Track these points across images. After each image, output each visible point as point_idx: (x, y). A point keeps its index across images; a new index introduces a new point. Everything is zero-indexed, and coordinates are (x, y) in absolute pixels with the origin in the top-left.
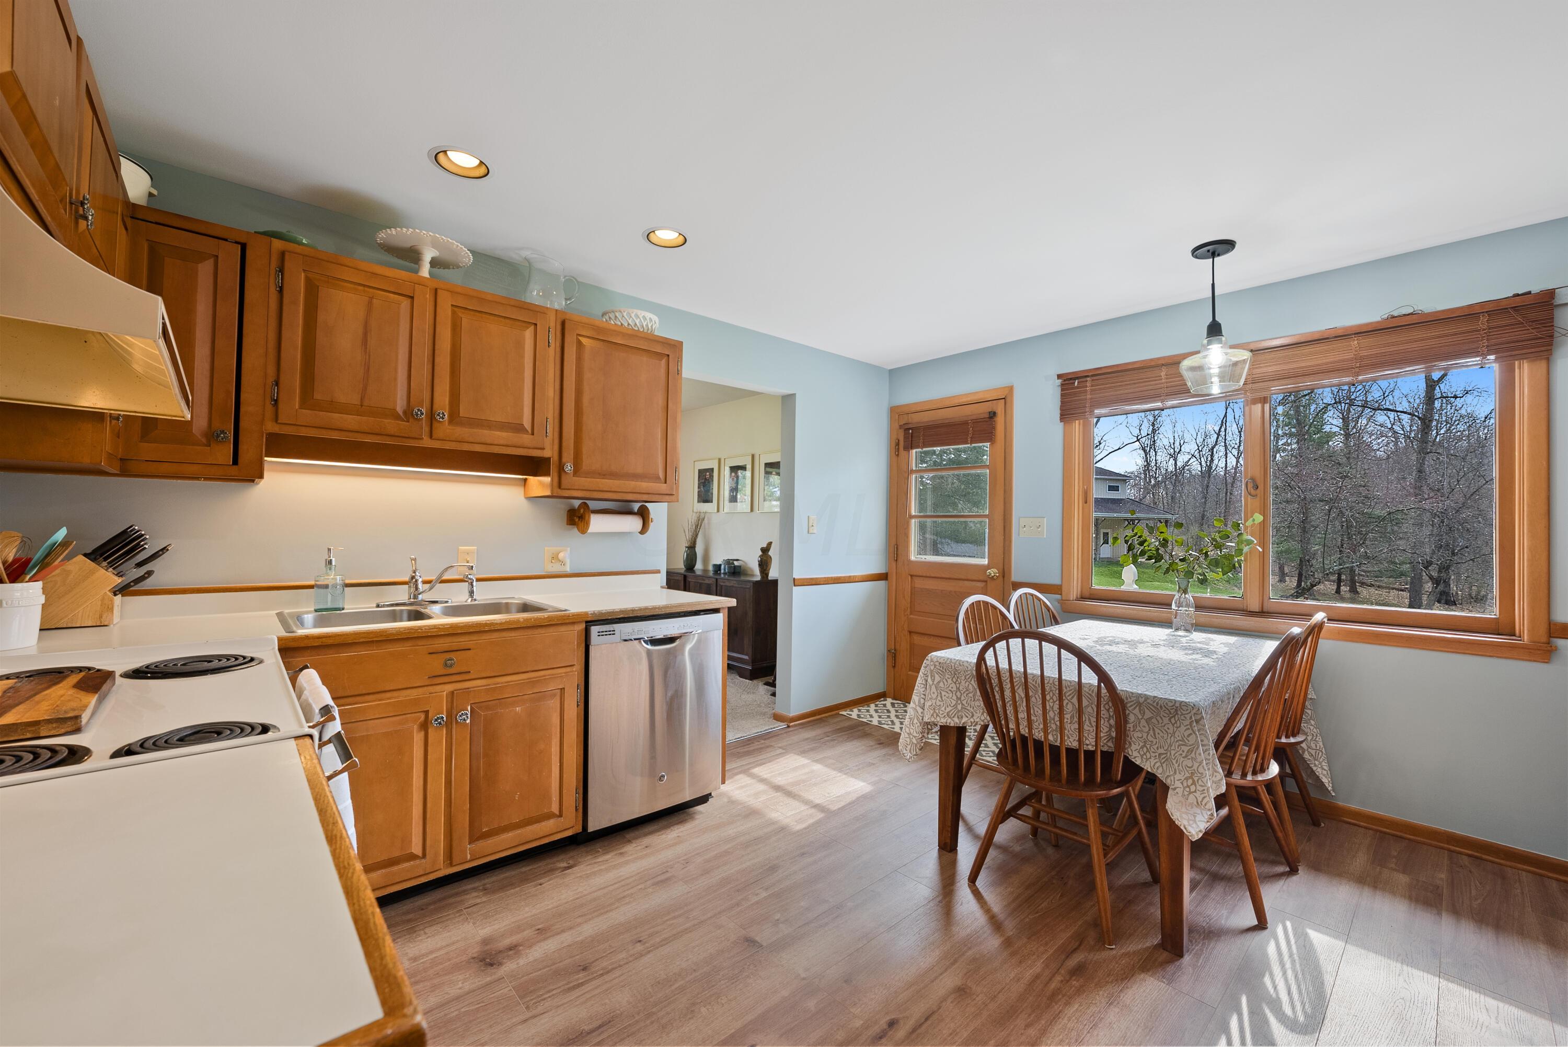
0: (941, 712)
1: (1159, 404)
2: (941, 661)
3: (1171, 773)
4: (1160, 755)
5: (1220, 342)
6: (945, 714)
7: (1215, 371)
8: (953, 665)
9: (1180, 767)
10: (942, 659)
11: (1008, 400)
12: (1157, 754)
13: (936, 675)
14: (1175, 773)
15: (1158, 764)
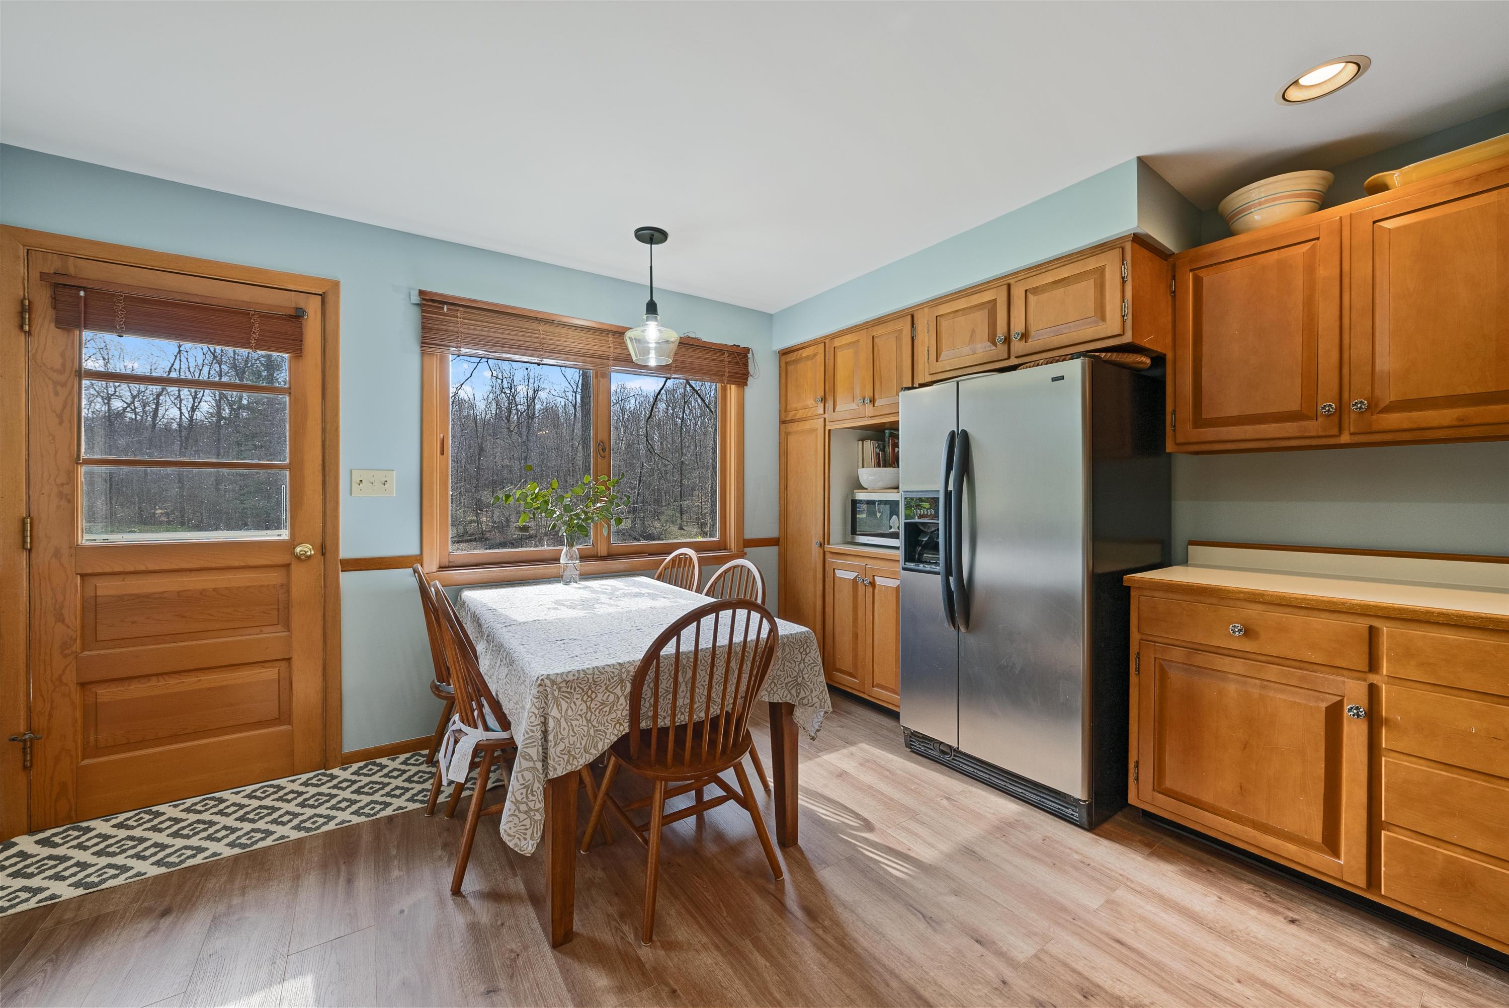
0: (577, 751)
1: (536, 360)
2: (571, 677)
3: (808, 693)
4: (786, 684)
5: (656, 319)
6: (582, 750)
7: (653, 345)
8: (590, 677)
9: (816, 685)
10: (571, 674)
11: (330, 298)
12: (784, 685)
13: (563, 702)
14: (812, 692)
15: (786, 692)
